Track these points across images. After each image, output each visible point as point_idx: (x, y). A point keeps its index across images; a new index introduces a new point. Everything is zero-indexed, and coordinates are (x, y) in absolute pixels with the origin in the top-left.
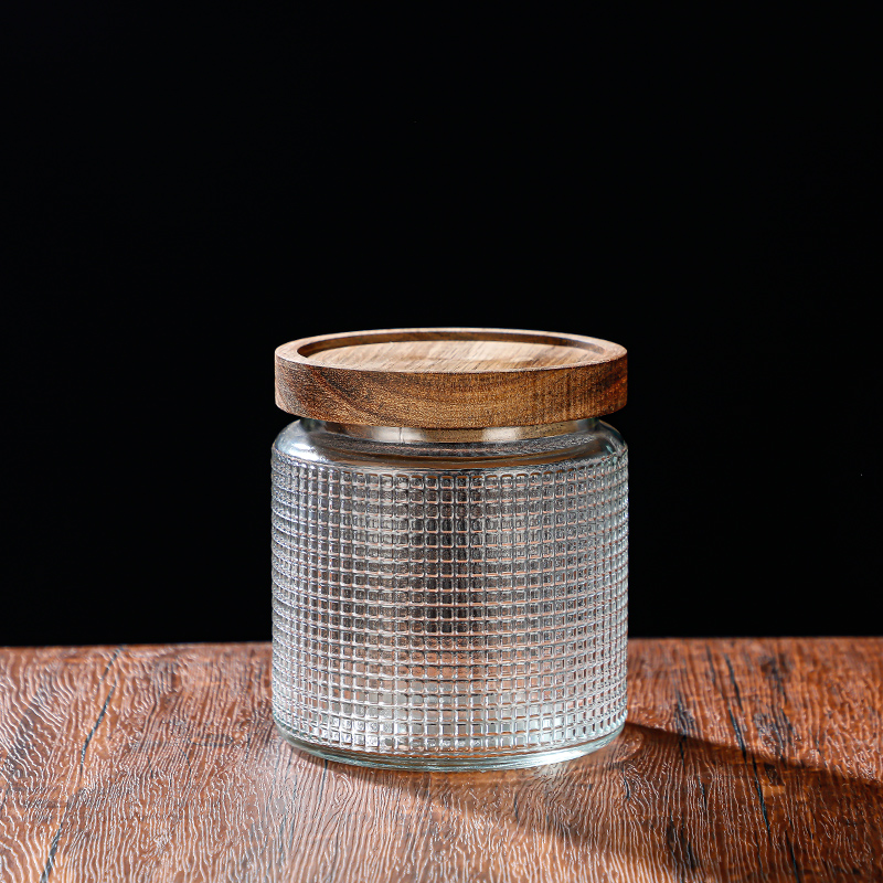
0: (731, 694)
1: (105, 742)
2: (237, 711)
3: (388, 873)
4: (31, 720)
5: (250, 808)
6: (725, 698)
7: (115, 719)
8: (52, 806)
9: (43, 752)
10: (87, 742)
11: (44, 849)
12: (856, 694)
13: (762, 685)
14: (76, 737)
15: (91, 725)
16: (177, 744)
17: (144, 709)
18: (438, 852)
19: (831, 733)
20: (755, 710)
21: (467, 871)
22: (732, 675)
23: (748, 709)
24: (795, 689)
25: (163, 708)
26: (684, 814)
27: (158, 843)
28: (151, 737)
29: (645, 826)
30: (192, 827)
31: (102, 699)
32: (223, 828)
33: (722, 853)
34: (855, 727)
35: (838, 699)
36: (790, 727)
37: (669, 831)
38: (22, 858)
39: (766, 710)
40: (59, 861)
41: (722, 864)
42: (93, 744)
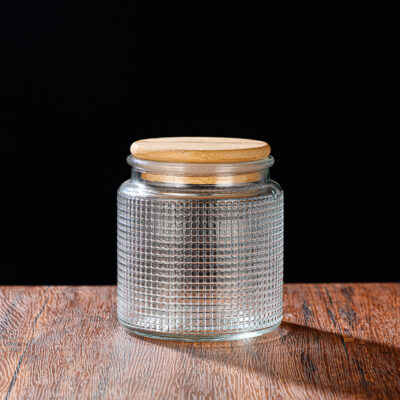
0: (327, 300)
1: (44, 319)
2: (104, 307)
3: (174, 373)
4: (11, 310)
5: (110, 346)
6: (325, 302)
7: (49, 309)
8: (20, 345)
9: (16, 323)
10: (36, 319)
11: (15, 362)
12: (384, 301)
13: (342, 297)
14: (31, 317)
15: (38, 312)
16: (77, 320)
17: (62, 305)
18: (196, 364)
19: (374, 316)
20: (339, 307)
21: (210, 372)
22: (327, 293)
23: (336, 307)
24: (357, 299)
25: (71, 305)
26: (308, 349)
27: (68, 360)
28: (65, 318)
29: (291, 354)
30: (84, 354)
31: (43, 302)
32: (98, 354)
33: (327, 365)
34: (384, 314)
35: (376, 303)
36: (355, 314)
37: (302, 356)
38: (5, 366)
39: (344, 308)
40: (23, 367)
41: (327, 370)
42: (39, 320)
